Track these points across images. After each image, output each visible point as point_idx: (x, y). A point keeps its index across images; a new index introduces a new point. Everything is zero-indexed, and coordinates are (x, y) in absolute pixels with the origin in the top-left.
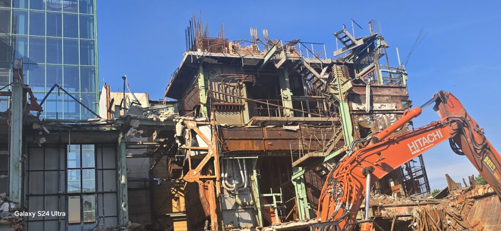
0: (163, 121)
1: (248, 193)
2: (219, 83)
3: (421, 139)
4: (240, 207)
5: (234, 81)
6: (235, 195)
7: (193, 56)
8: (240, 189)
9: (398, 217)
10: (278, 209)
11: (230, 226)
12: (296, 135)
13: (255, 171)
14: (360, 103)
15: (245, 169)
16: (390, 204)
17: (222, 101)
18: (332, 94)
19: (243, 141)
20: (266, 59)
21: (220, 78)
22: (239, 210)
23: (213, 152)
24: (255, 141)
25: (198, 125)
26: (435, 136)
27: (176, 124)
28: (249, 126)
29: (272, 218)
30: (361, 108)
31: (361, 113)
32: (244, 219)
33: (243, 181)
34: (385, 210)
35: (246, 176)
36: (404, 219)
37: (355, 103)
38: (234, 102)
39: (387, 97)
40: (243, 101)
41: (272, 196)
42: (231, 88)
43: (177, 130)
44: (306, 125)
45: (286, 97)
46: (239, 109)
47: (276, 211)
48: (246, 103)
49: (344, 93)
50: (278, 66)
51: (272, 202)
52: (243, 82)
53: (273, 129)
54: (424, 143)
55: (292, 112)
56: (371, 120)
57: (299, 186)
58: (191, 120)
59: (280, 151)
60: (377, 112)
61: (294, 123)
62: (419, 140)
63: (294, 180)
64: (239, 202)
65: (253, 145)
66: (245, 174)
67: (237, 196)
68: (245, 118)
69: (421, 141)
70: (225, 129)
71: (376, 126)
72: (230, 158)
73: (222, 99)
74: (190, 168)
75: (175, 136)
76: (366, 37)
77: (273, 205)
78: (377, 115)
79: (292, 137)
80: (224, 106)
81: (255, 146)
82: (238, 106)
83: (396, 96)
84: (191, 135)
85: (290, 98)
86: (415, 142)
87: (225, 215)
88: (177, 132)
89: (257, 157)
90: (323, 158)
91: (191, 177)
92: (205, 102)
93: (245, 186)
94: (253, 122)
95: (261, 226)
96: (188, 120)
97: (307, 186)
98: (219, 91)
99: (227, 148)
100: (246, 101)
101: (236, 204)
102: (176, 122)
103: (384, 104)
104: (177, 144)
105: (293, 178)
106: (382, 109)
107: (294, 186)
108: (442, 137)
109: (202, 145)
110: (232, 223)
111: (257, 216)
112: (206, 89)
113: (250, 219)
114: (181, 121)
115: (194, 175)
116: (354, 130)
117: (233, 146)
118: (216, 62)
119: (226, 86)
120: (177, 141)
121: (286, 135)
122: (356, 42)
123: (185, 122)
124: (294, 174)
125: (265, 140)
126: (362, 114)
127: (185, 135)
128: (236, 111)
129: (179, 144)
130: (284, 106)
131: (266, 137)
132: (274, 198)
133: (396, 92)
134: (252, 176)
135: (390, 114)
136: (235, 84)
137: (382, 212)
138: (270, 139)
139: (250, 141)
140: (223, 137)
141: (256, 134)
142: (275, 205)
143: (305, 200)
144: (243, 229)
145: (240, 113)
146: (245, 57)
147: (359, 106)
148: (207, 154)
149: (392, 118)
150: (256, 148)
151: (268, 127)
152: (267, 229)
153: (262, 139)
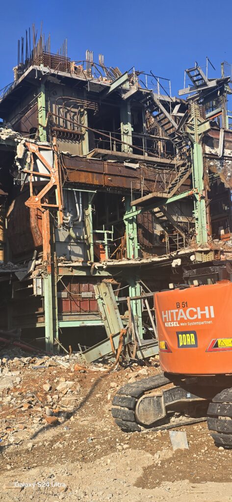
0: (4, 139)
1: (81, 227)
2: (60, 106)
4: (72, 241)
5: (76, 107)
6: (69, 228)
7: (38, 70)
8: (75, 223)
10: (108, 246)
11: (62, 258)
12: (135, 174)
13: (90, 206)
14: (212, 146)
15: (80, 202)
16: (229, 250)
17: (62, 127)
18: (188, 133)
19: (83, 172)
20: (113, 87)
21: (62, 101)
22: (72, 244)
23: (54, 180)
24: (95, 174)
25: (40, 149)
27: (18, 145)
28: (89, 157)
29: (101, 254)
30: (213, 152)
31: (213, 157)
32: (76, 252)
33: (78, 214)
35: (81, 210)
37: (208, 146)
38: (74, 129)
40: (83, 129)
41: (104, 233)
42: (72, 114)
43: (17, 151)
44: (145, 164)
45: (126, 132)
46: (78, 138)
47: (106, 248)
48: (87, 133)
49: (199, 135)
50: (125, 96)
51: (103, 239)
52: (85, 109)
53: (114, 164)
55: (131, 149)
56: (220, 166)
57: (130, 226)
58: (32, 143)
59: (119, 188)
60: (227, 158)
61: (134, 161)
63: (126, 220)
64: (73, 235)
65: (93, 178)
66: (81, 208)
67: (71, 229)
68: (84, 148)
70: (66, 157)
71: (225, 172)
72: (69, 189)
73: (61, 124)
74: (31, 194)
75: (16, 158)
76: (219, 79)
77: (104, 242)
78: (227, 161)
79: (131, 175)
80: (64, 132)
81: (95, 179)
82: (78, 135)
84: (32, 158)
85: (130, 134)
87: (58, 246)
88: (18, 153)
89: (95, 192)
90: (166, 199)
91: (33, 203)
92: (45, 126)
93: (80, 220)
94: (94, 154)
95: (92, 260)
96: (29, 142)
97: (139, 226)
98: (59, 114)
100: (86, 130)
101: (70, 237)
102: (18, 143)
104: (17, 167)
105: (125, 217)
107: (125, 226)
109: (42, 170)
110: (64, 255)
111: (88, 251)
112: (47, 111)
113: (81, 253)
114: (23, 142)
115: (35, 201)
116: (205, 174)
117: (74, 177)
118: (58, 82)
119: (66, 110)
120: (18, 164)
121: (125, 172)
122: (208, 83)
123: (27, 144)
124: (126, 213)
125: (105, 174)
126: (213, 159)
127: (26, 159)
128: (75, 140)
129: (20, 167)
130: (122, 140)
131: (107, 172)
132: (106, 235)
134: (86, 211)
136: (77, 110)
137: (222, 256)
138: (110, 175)
139: (90, 174)
141: (97, 167)
142: (105, 242)
143: (136, 240)
144: (75, 262)
145: (79, 143)
146: (91, 81)
147: (211, 150)
148: (49, 181)
150: (96, 182)
151: (109, 161)
152: (97, 265)
153: (102, 174)
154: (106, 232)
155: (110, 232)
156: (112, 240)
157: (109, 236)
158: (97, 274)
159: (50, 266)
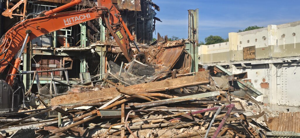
3: (74, 17)
9: (122, 53)
10: (68, 38)
22: (43, 36)
26: (85, 17)
32: (45, 41)
34: (115, 48)
41: (65, 31)
47: (66, 40)
51: (64, 34)
54: (76, 20)
62: (72, 18)
63: (81, 23)
69: (74, 19)
72: (38, 5)
74: (7, 8)
86: (69, 19)
89: (56, 7)
91: (7, 13)
95: (55, 47)
108: (90, 17)
110: (36, 43)
113: (49, 42)
115: (9, 12)
137: (113, 49)
142: (66, 36)
143: (85, 36)
148: (20, 0)
150: (56, 1)
152: (58, 49)
155: (69, 30)
156: (70, 35)
158: (59, 55)
159: (26, 49)
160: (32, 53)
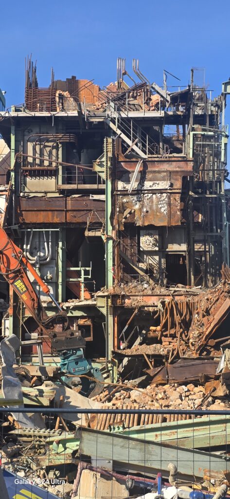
1: (53, 266)
8: (42, 262)
9: (144, 307)
10: (85, 283)
13: (60, 243)
15: (50, 241)
16: (137, 294)
19: (42, 212)
24: (56, 212)
33: (47, 253)
34: (130, 299)
35: (50, 249)
36: (151, 309)
39: (165, 174)
41: (80, 271)
42: (49, 149)
47: (83, 286)
51: (79, 276)
52: (60, 143)
53: (79, 199)
56: (137, 201)
59: (83, 223)
60: (146, 192)
65: (53, 216)
66: (50, 246)
67: (37, 269)
70: (23, 199)
72: (29, 230)
77: (79, 279)
78: (146, 195)
80: (39, 171)
81: (55, 217)
83: (177, 172)
89: (59, 230)
92: (12, 168)
93: (48, 259)
95: (60, 300)
99: (24, 220)
103: (157, 182)
106: (154, 188)
112: (16, 152)
117: (31, 218)
119: (42, 146)
121: (92, 206)
125: (68, 211)
126: (128, 194)
128: (50, 176)
131: (69, 208)
132: (83, 272)
133: (179, 167)
135: (162, 193)
137: (127, 301)
138: (74, 210)
139: (50, 213)
140: (20, 208)
141: (58, 205)
142: (82, 280)
145: (56, 178)
147: (125, 185)
149: (162, 199)
150: (57, 220)
151: (74, 196)
152: (66, 305)
153: (64, 211)
154: (82, 269)
155: (87, 269)
156: (90, 277)
157: (86, 273)
158: (69, 314)
159: (12, 307)
160: (23, 314)
